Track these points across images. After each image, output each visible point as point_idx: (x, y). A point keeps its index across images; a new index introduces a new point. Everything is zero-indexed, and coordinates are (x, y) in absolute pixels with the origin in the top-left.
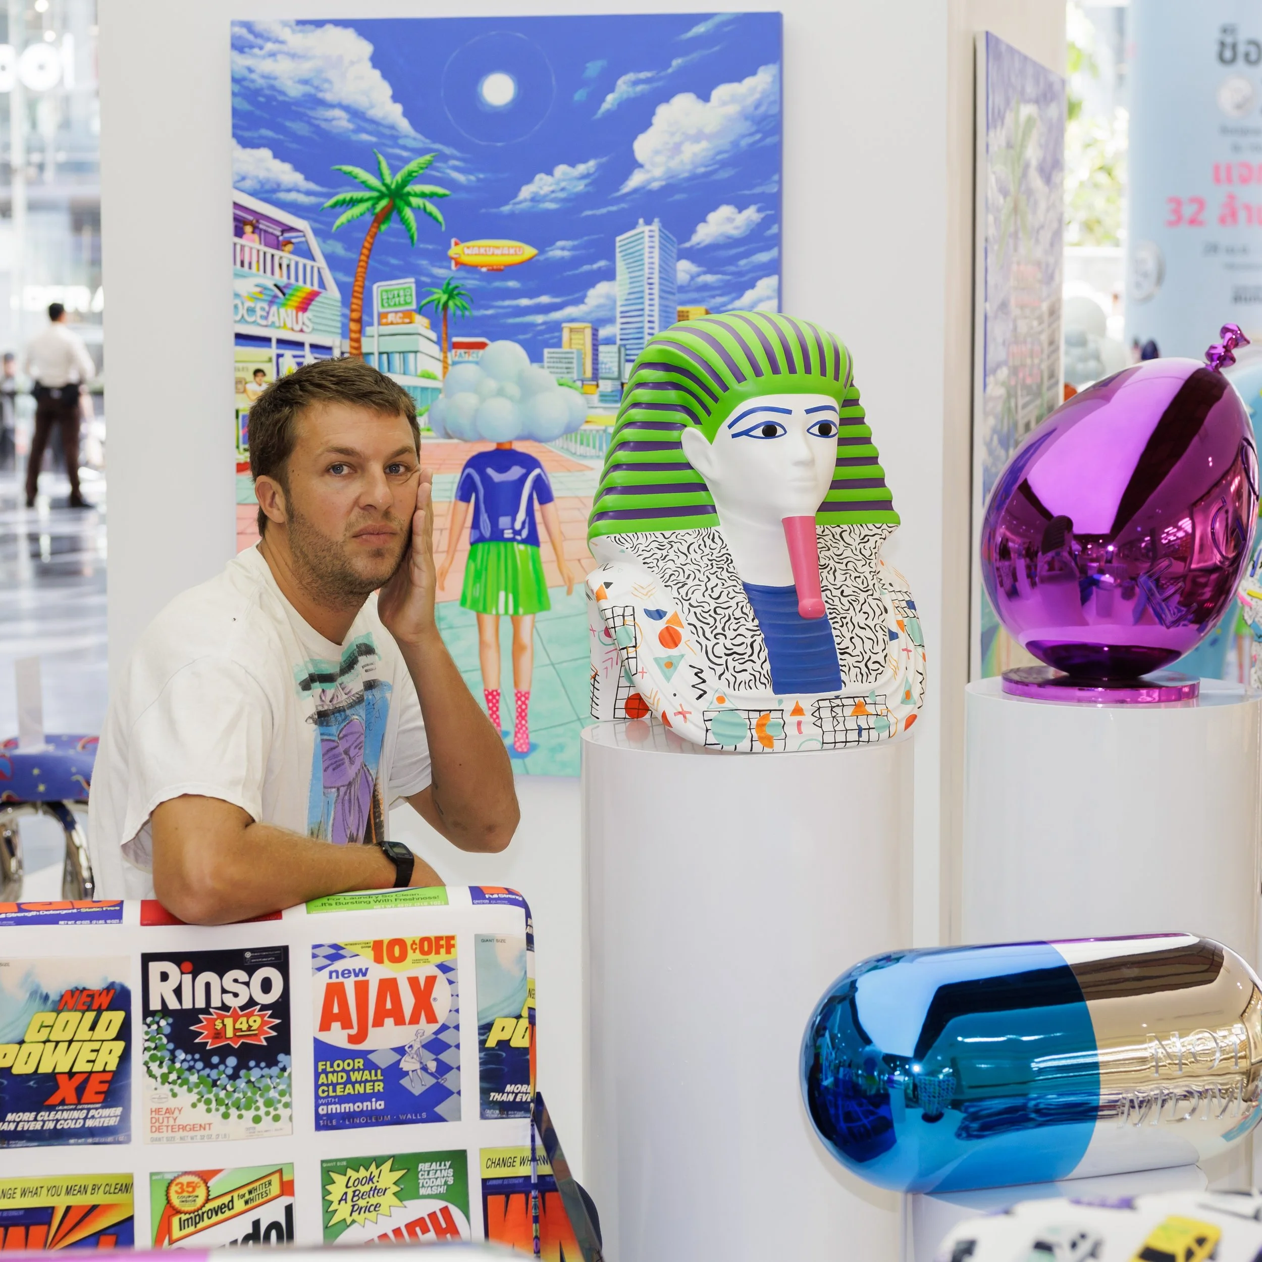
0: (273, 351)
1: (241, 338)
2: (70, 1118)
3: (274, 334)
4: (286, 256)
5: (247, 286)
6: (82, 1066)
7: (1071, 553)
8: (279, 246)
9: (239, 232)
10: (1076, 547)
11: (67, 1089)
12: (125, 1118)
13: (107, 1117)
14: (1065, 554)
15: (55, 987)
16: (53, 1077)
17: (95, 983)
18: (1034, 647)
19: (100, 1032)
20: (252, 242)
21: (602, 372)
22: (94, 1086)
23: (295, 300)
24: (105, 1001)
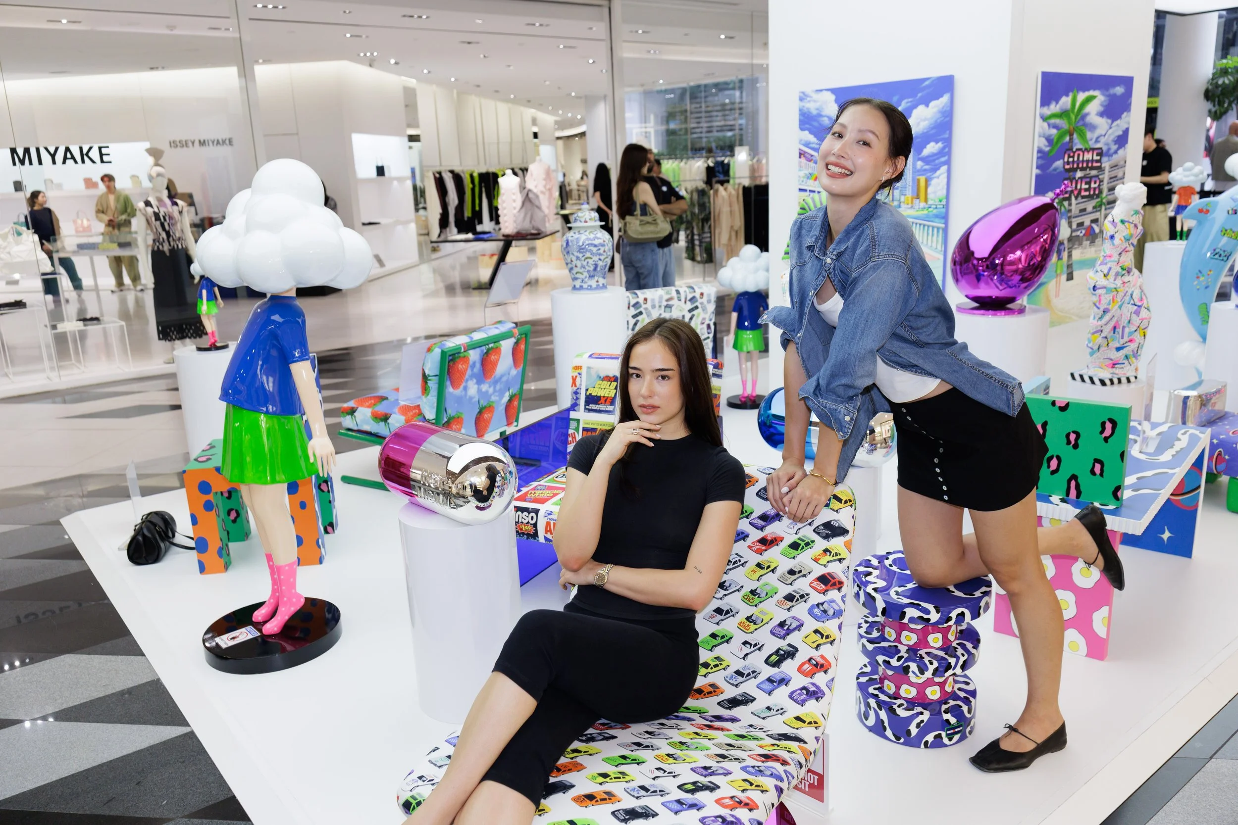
0: (808, 193)
1: (801, 190)
2: (602, 407)
3: (808, 188)
4: (812, 164)
5: (802, 174)
6: (606, 395)
7: (974, 265)
8: (810, 161)
9: (800, 157)
10: (975, 262)
11: (603, 400)
12: (614, 409)
13: (610, 408)
14: (970, 265)
15: (603, 375)
16: (600, 397)
17: (611, 375)
18: (967, 296)
19: (611, 387)
20: (803, 160)
21: (895, 199)
22: (608, 400)
23: (814, 177)
24: (613, 379)
